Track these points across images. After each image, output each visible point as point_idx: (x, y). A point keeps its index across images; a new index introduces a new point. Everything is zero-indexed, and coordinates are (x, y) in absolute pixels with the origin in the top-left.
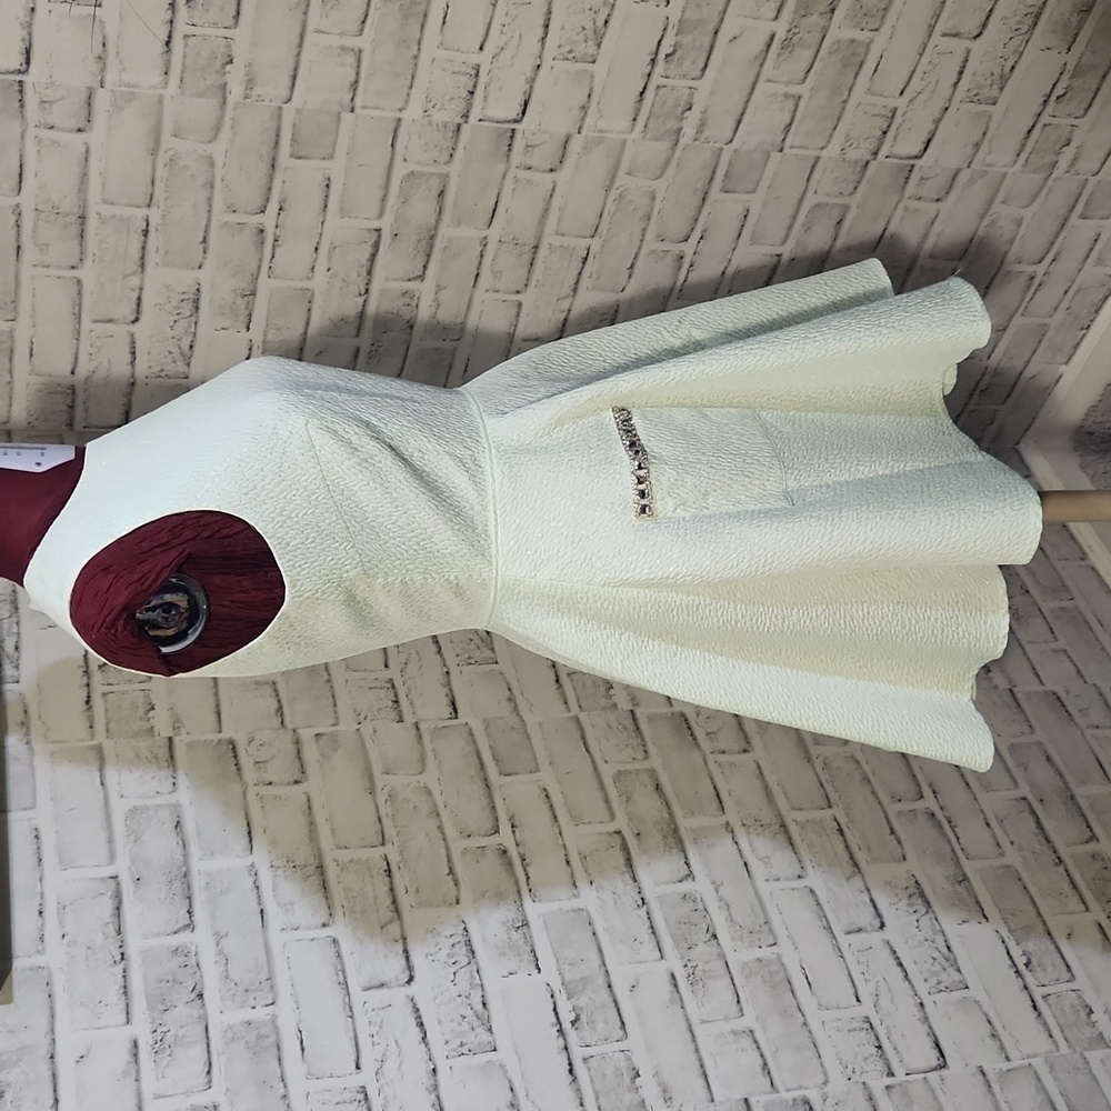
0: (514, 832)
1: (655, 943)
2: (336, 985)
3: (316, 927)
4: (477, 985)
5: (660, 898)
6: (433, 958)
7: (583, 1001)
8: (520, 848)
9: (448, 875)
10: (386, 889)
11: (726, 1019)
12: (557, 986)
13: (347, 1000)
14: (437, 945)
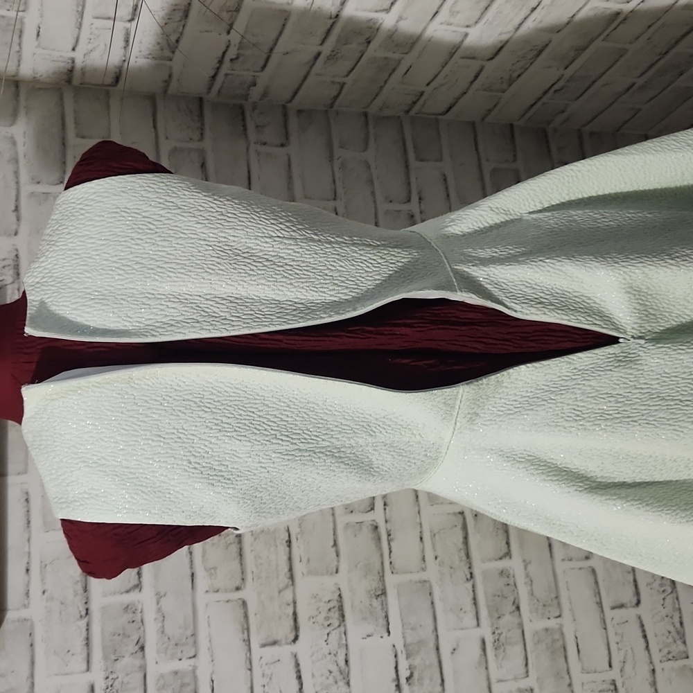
0: (385, 509)
1: (475, 613)
2: (241, 642)
3: (231, 591)
4: (343, 644)
5: (485, 574)
6: (314, 620)
7: (417, 661)
8: (388, 524)
9: (333, 546)
10: (285, 558)
11: (516, 679)
12: (400, 647)
13: (248, 655)
14: (318, 609)
